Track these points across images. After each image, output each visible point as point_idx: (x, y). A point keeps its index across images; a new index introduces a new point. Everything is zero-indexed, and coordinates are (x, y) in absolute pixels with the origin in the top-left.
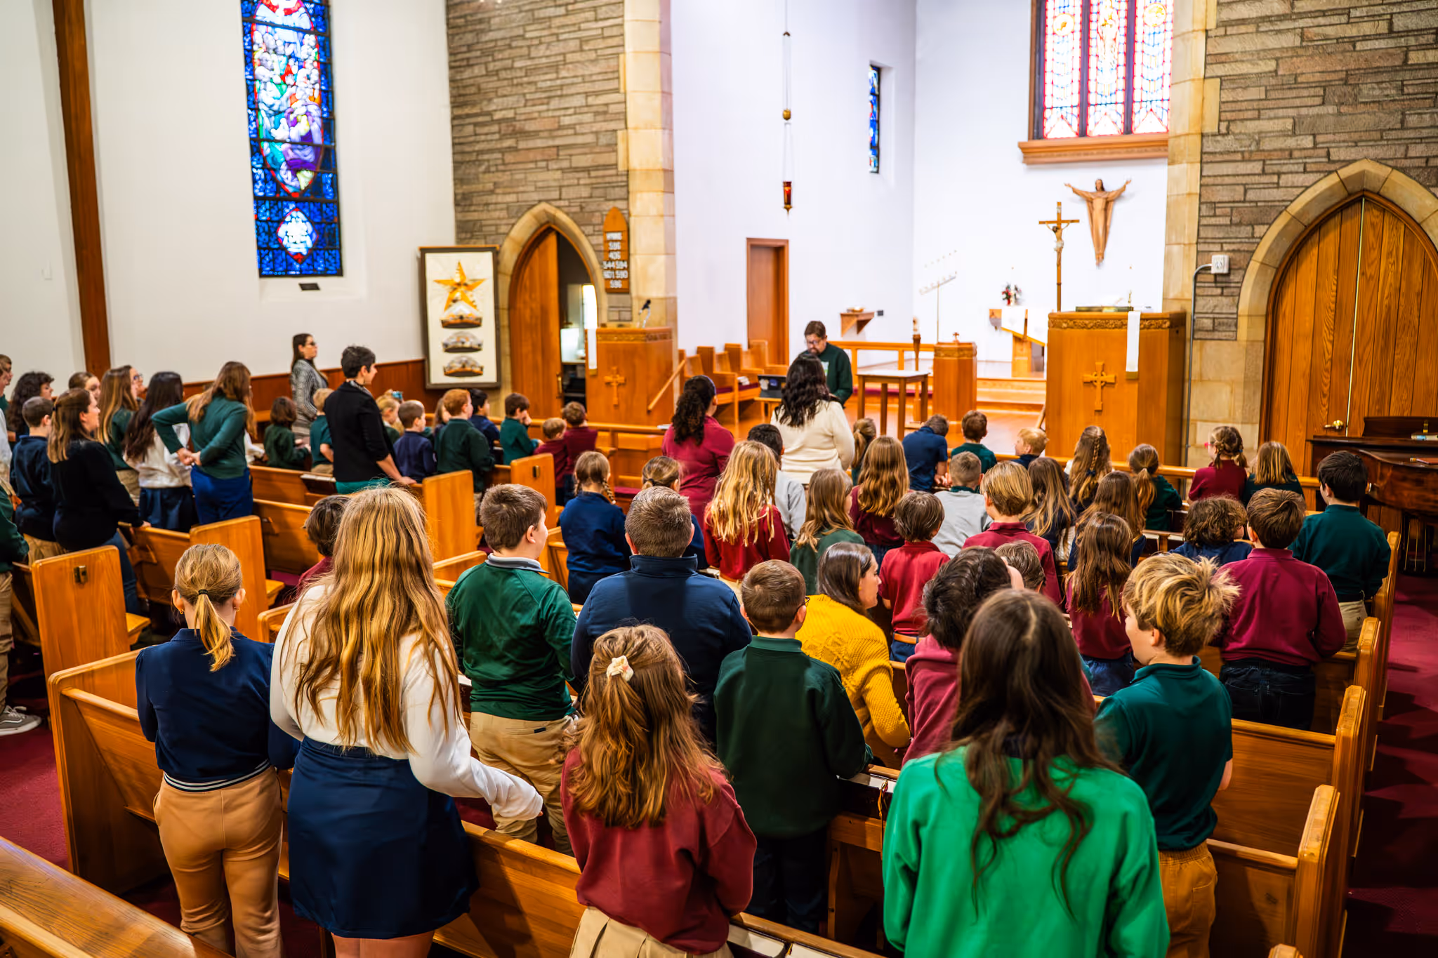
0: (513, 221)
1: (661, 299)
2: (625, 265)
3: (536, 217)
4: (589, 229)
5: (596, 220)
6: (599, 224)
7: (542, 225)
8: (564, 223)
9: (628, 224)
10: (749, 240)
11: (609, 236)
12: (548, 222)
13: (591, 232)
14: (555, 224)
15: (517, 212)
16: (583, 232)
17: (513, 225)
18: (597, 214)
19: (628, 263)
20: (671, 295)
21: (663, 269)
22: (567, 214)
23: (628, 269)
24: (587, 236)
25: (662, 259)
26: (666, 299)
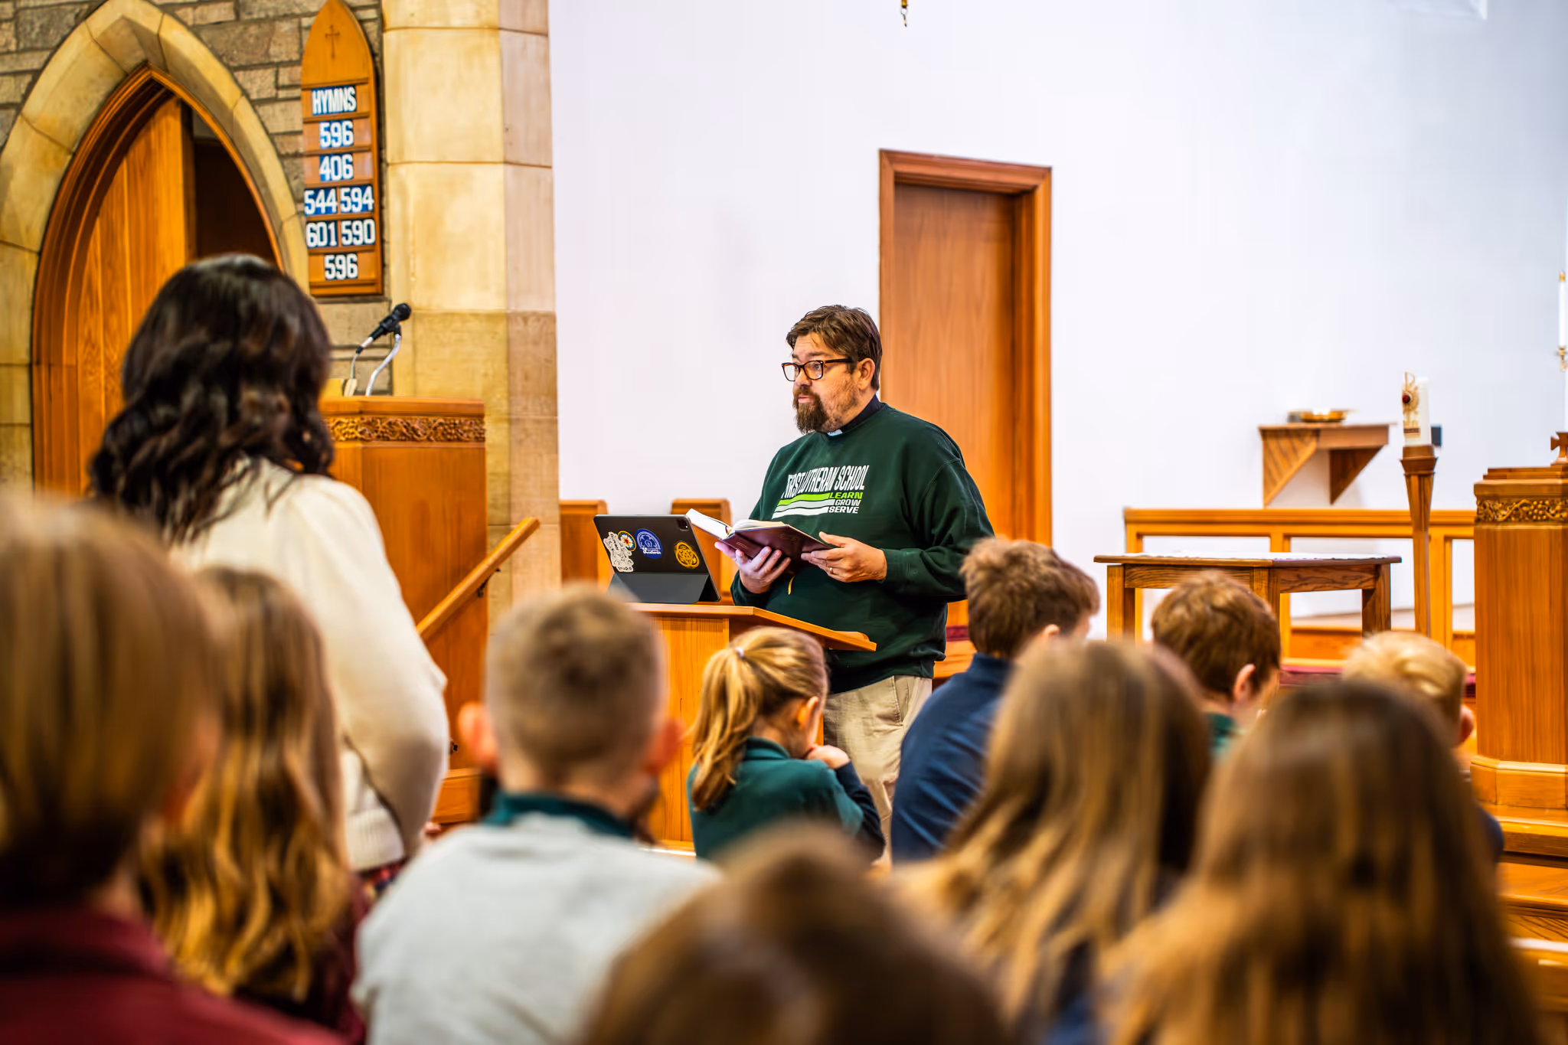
0: (32, 62)
1: (491, 317)
2: (368, 199)
3: (103, 45)
4: (261, 82)
5: (282, 48)
6: (291, 63)
7: (127, 76)
8: (190, 66)
9: (376, 56)
10: (888, 157)
11: (320, 101)
12: (144, 65)
13: (269, 92)
14: (165, 70)
15: (44, 30)
16: (245, 93)
17: (36, 74)
18: (285, 27)
19: (380, 194)
20: (530, 305)
21: (496, 214)
22: (196, 30)
23: (378, 214)
24: (255, 104)
25: (492, 179)
26: (508, 317)
